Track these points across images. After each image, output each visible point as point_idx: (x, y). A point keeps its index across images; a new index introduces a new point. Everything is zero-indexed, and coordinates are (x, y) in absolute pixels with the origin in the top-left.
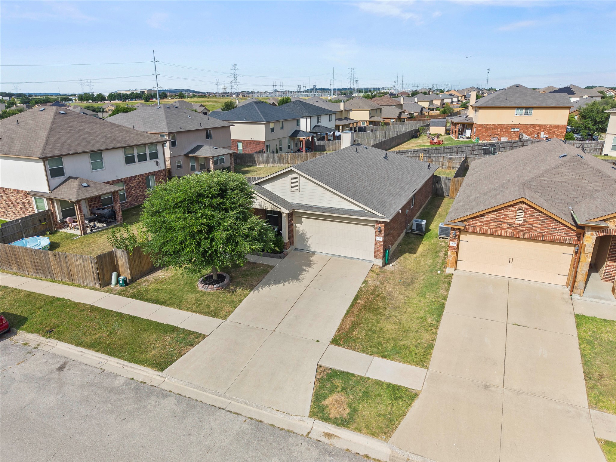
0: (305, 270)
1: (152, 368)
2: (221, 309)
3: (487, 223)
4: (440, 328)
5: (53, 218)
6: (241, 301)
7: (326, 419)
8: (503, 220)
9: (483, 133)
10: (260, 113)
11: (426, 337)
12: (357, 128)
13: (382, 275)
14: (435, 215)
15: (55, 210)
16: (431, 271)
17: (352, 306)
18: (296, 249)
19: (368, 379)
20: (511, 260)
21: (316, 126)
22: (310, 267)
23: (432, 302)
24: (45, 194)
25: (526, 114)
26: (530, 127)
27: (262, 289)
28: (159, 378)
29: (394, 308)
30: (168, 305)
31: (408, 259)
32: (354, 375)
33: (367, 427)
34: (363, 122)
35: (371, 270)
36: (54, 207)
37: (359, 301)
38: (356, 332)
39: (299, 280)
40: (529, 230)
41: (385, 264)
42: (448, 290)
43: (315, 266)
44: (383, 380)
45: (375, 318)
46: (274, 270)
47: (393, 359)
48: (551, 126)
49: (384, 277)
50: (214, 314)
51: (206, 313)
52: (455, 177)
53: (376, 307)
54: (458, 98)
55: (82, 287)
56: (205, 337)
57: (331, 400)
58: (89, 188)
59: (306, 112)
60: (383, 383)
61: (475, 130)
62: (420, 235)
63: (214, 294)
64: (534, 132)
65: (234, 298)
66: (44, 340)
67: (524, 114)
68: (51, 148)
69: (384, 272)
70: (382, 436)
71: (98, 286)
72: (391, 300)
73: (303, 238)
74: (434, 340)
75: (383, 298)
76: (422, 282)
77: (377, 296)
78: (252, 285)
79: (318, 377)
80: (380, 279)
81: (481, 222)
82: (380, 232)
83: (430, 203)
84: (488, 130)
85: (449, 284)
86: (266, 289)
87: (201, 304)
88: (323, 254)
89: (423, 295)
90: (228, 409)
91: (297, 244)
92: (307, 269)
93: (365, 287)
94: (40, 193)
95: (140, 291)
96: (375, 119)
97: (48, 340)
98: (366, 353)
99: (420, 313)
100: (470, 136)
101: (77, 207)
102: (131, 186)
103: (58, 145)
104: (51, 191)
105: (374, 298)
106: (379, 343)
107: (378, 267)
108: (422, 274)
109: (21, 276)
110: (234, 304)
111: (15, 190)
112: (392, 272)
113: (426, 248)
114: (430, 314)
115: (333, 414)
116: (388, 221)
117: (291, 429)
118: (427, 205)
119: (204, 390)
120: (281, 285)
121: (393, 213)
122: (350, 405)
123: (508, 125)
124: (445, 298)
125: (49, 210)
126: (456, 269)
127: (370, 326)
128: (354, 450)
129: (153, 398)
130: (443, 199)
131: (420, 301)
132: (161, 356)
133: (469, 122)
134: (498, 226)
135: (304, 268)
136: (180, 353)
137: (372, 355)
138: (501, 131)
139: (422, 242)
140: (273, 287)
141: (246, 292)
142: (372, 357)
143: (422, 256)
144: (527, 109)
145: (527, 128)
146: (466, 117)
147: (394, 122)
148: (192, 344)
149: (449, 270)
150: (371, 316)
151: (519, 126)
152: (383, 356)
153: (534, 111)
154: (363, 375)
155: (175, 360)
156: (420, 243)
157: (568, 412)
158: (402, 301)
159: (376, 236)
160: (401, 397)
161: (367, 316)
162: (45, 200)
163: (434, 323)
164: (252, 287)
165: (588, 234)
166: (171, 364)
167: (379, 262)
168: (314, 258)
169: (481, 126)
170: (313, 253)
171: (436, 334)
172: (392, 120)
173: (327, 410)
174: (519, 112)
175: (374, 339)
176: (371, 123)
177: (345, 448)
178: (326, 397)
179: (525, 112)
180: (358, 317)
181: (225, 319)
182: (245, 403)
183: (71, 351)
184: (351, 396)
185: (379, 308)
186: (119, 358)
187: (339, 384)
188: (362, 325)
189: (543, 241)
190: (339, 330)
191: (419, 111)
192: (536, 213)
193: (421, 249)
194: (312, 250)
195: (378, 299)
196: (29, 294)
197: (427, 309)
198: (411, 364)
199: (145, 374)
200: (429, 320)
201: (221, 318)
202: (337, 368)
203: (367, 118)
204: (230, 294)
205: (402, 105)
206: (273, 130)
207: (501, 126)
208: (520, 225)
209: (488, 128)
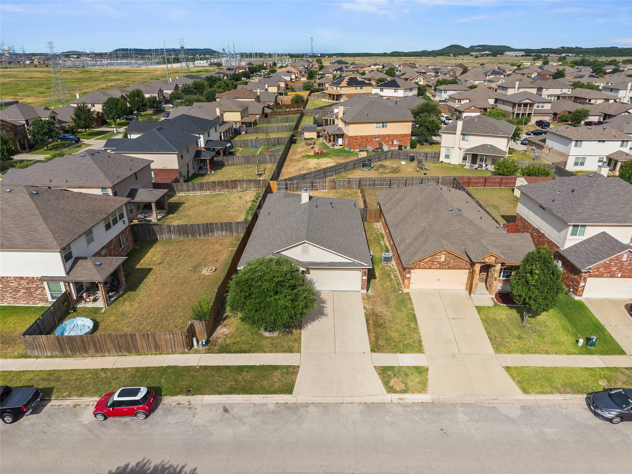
0: (324, 307)
1: (285, 393)
2: (292, 347)
4: (420, 328)
5: (71, 297)
6: (300, 338)
7: (396, 392)
8: (435, 261)
9: (353, 143)
10: (168, 142)
11: (416, 336)
12: (233, 130)
13: (370, 300)
16: (394, 291)
17: (368, 326)
19: (402, 367)
20: (439, 280)
21: (208, 141)
22: (325, 304)
23: (407, 313)
24: (62, 278)
25: (383, 126)
26: (387, 136)
27: (307, 326)
28: (293, 398)
29: (389, 322)
30: (254, 352)
31: (375, 284)
32: (394, 367)
33: (416, 390)
34: (236, 123)
35: (363, 298)
36: (70, 288)
37: (369, 322)
38: (380, 342)
40: (448, 264)
41: (367, 291)
42: (412, 304)
43: (328, 302)
44: (409, 365)
45: (384, 331)
47: (407, 353)
48: (401, 135)
49: (372, 301)
50: (291, 351)
51: (284, 352)
53: (380, 323)
55: (172, 354)
56: (298, 367)
57: (392, 383)
58: (103, 266)
59: (198, 128)
60: (410, 367)
61: (346, 140)
63: (280, 337)
64: (390, 140)
65: (294, 337)
66: (190, 398)
67: (381, 127)
68: (60, 236)
69: (370, 297)
70: (424, 391)
71: (186, 350)
72: (384, 316)
73: (311, 282)
74: (420, 337)
75: (380, 316)
76: (394, 300)
77: (377, 316)
79: (378, 373)
80: (371, 303)
81: (423, 262)
82: (365, 274)
84: (357, 141)
85: (411, 300)
86: (309, 326)
87: (276, 347)
88: (325, 291)
89: (400, 310)
90: (345, 402)
93: (367, 311)
94: (55, 278)
95: (222, 347)
96: (247, 120)
97: (193, 397)
98: (392, 353)
99: (405, 322)
100: (342, 144)
102: (111, 249)
104: (68, 275)
106: (395, 346)
107: (365, 295)
108: (390, 294)
109: (101, 356)
110: (298, 341)
111: (17, 277)
112: (372, 295)
113: (380, 273)
114: (410, 321)
115: (398, 389)
117: (383, 402)
119: (324, 397)
120: (317, 321)
122: (402, 382)
123: (371, 136)
124: (413, 309)
125: (67, 291)
126: (410, 289)
127: (385, 336)
128: (416, 401)
129: (301, 409)
131: (400, 314)
132: (283, 386)
133: (340, 133)
134: (432, 264)
135: (322, 305)
136: (293, 381)
137: (395, 353)
138: (366, 141)
140: (313, 323)
141: (298, 331)
143: (382, 280)
144: (383, 123)
145: (385, 138)
146: (337, 129)
147: (259, 118)
148: (296, 373)
149: (405, 290)
150: (381, 330)
151: (379, 136)
152: (401, 353)
153: (388, 124)
154: (398, 365)
155: (294, 386)
157: (489, 358)
158: (391, 316)
159: (362, 276)
160: (422, 372)
161: (379, 330)
163: (415, 326)
164: (300, 327)
165: (477, 265)
166: (293, 389)
167: (365, 291)
168: (323, 296)
169: (352, 137)
170: (319, 292)
171: (419, 333)
172: (258, 116)
173: (394, 388)
174: (378, 125)
175: (391, 344)
176: (243, 123)
177: (412, 402)
178: (389, 382)
180: (375, 333)
181: (299, 351)
182: (351, 397)
183: (218, 399)
184: (400, 378)
185: (382, 324)
186: (257, 394)
187: (390, 373)
188: (380, 337)
189: (455, 269)
190: (370, 344)
191: (274, 100)
192: (451, 255)
193: (378, 275)
194: (317, 290)
195: (378, 318)
196: (138, 369)
197: (407, 319)
198: (416, 353)
199: (283, 398)
200: (412, 325)
201: (296, 352)
202: (384, 365)
203: (240, 120)
204: (290, 335)
205: (259, 96)
206: (182, 157)
207: (366, 137)
208: (443, 262)
209: (357, 139)
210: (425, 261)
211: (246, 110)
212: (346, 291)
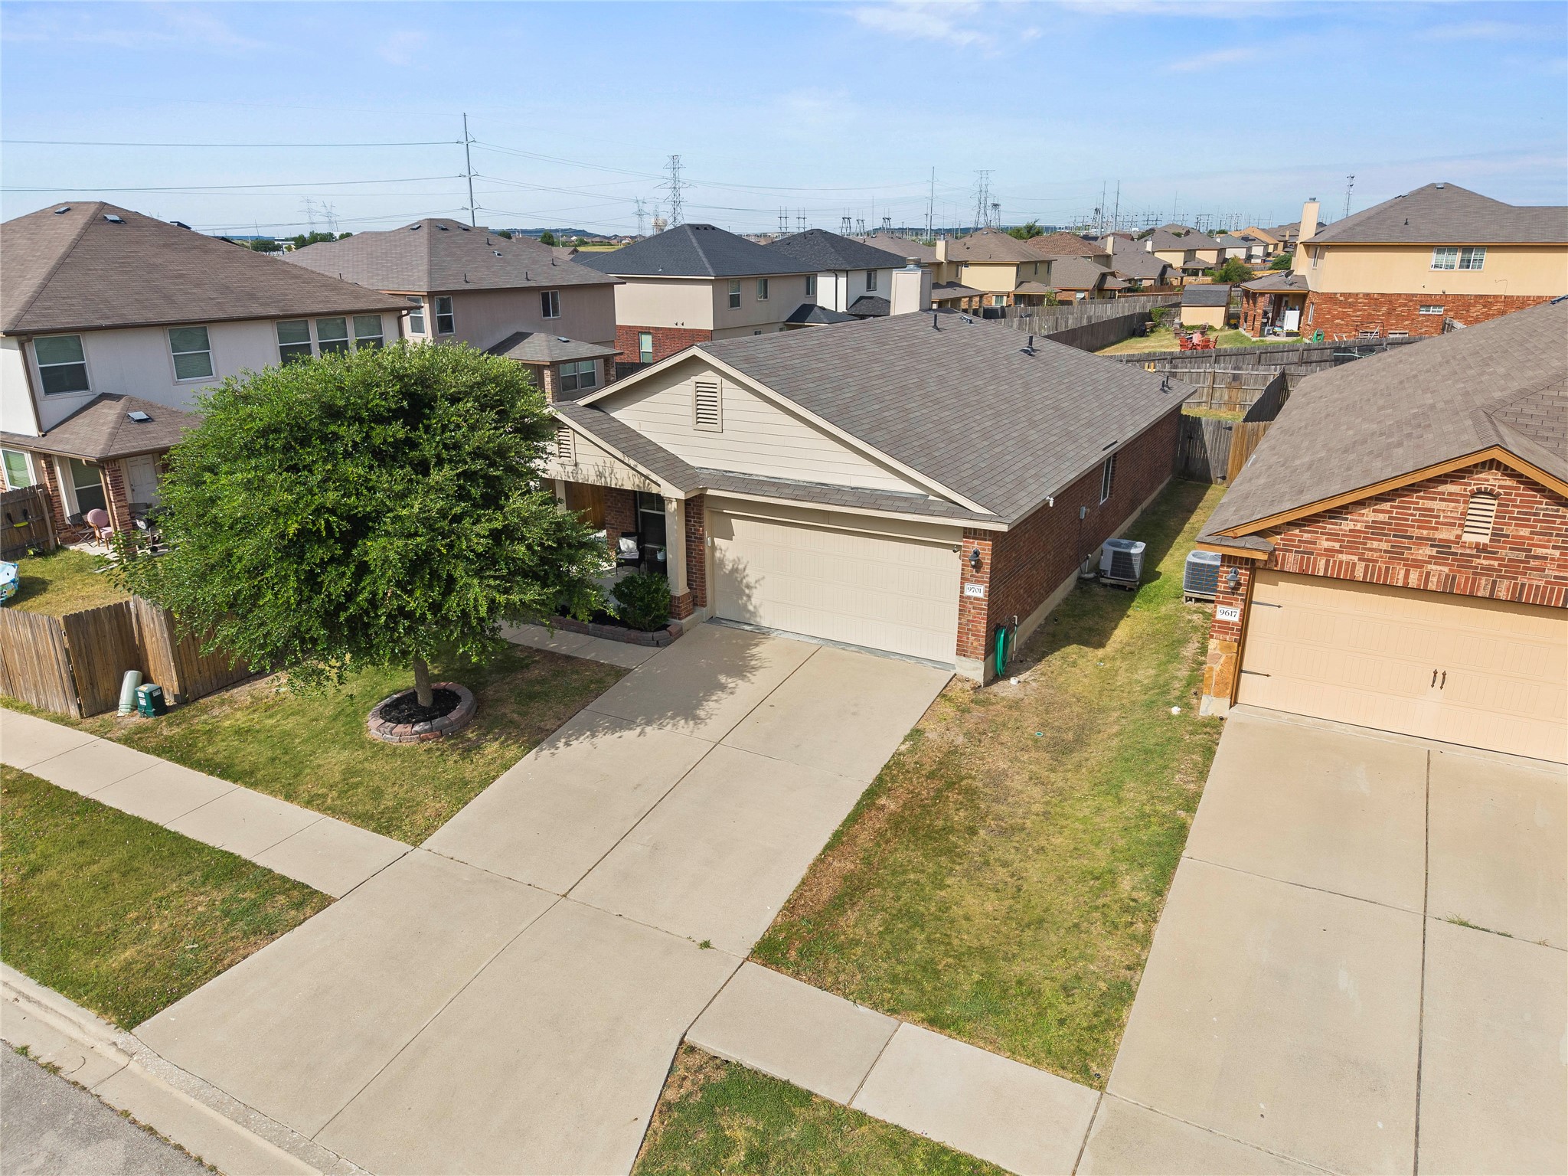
0: (723, 688)
1: (104, 1011)
2: (413, 806)
3: (1353, 542)
4: (1164, 918)
5: (51, 509)
6: (486, 782)
8: (1416, 532)
9: (1334, 317)
10: (701, 254)
11: (1110, 949)
12: (982, 308)
13: (978, 712)
14: (1178, 532)
15: (56, 489)
16: (1150, 705)
17: (854, 818)
18: (713, 620)
19: (861, 1118)
20: (1439, 678)
21: (861, 298)
22: (743, 677)
23: (1143, 816)
24: (29, 440)
25: (1466, 264)
26: (1476, 302)
27: (567, 744)
28: (111, 1053)
29: (1003, 832)
30: (254, 785)
31: (1074, 664)
32: (806, 1097)
34: (999, 296)
35: (942, 695)
36: (53, 479)
37: (882, 801)
38: (852, 915)
39: (696, 718)
40: (1512, 569)
41: (995, 677)
42: (1203, 775)
43: (759, 675)
44: (916, 1127)
45: (931, 868)
46: (626, 682)
47: (971, 1038)
49: (983, 720)
50: (385, 824)
51: (361, 819)
52: (1245, 420)
53: (940, 823)
54: (1267, 246)
55: (33, 713)
56: (325, 901)
58: (150, 426)
59: (837, 260)
60: (916, 1141)
61: (1311, 311)
62: (1123, 588)
63: (411, 754)
64: (1489, 316)
65: (469, 771)
67: (1457, 264)
68: (50, 308)
69: (984, 703)
71: (74, 712)
72: (996, 800)
73: (736, 586)
74: (1137, 966)
75: (971, 793)
76: (1115, 743)
77: (950, 785)
78: (541, 730)
79: (671, 1095)
80: (970, 725)
81: (1332, 536)
82: (978, 566)
83: (1164, 497)
84: (1349, 311)
85: (1209, 752)
86: (581, 746)
87: (357, 785)
88: (797, 638)
89: (1112, 788)
91: (718, 602)
92: (731, 682)
93: (912, 751)
94: (17, 438)
95: (193, 732)
96: (1032, 288)
98: (875, 1006)
99: (1093, 857)
100: (1296, 330)
101: (108, 479)
103: (74, 301)
104: (44, 431)
105: (939, 791)
106: (928, 968)
107: (968, 686)
108: (1115, 715)
110: (462, 792)
112: (1015, 705)
113: (1138, 629)
114: (1132, 860)
116: (1005, 528)
118: (1156, 503)
120: (630, 735)
121: (1026, 505)
123: (1410, 297)
124: (1191, 803)
125: (38, 487)
126: (1234, 702)
127: (906, 897)
130: (1207, 489)
131: (1098, 811)
132: (150, 967)
133: (1294, 289)
134: (1395, 554)
135: (723, 679)
136: (219, 960)
137: (892, 1011)
138: (1389, 313)
139: (1130, 612)
140: (606, 741)
141: (513, 751)
142: (892, 1021)
143: (1127, 653)
144: (1467, 249)
145: (1468, 307)
146: (1287, 276)
147: (1084, 298)
148: (269, 930)
149: (1211, 706)
150: (917, 857)
151: (1442, 300)
152: (936, 1022)
153: (1488, 256)
154: (840, 1099)
155: (191, 988)
156: (1123, 614)
158: (1037, 808)
159: (964, 580)
161: (900, 856)
162: (28, 457)
163: (1143, 897)
164: (535, 737)
166: (170, 1002)
167: (974, 670)
168: (762, 651)
169: (1330, 298)
170: (763, 633)
171: (1146, 941)
172: (1080, 295)
174: (1445, 258)
175: (911, 947)
176: (1019, 298)
179: (1462, 260)
180: (867, 861)
185: (948, 830)
186: (17, 965)
187: (740, 1134)
188: (878, 891)
190: (790, 907)
191: (1156, 274)
192: (1543, 506)
193: (1122, 633)
194: (765, 623)
195: (953, 796)
197: (1121, 843)
198: (1037, 1063)
199: (75, 1033)
200: (1126, 884)
201: (405, 838)
202: (749, 1062)
203: (1010, 286)
204: (456, 757)
205: (1108, 256)
206: (735, 301)
207: (1389, 299)
208: (1481, 549)
209: (1351, 305)
210: (1347, 526)
211: (1042, 269)
212: (887, 654)
